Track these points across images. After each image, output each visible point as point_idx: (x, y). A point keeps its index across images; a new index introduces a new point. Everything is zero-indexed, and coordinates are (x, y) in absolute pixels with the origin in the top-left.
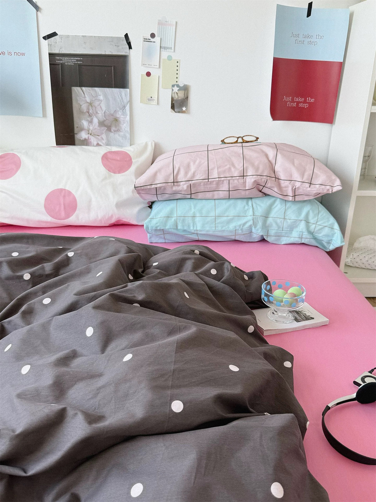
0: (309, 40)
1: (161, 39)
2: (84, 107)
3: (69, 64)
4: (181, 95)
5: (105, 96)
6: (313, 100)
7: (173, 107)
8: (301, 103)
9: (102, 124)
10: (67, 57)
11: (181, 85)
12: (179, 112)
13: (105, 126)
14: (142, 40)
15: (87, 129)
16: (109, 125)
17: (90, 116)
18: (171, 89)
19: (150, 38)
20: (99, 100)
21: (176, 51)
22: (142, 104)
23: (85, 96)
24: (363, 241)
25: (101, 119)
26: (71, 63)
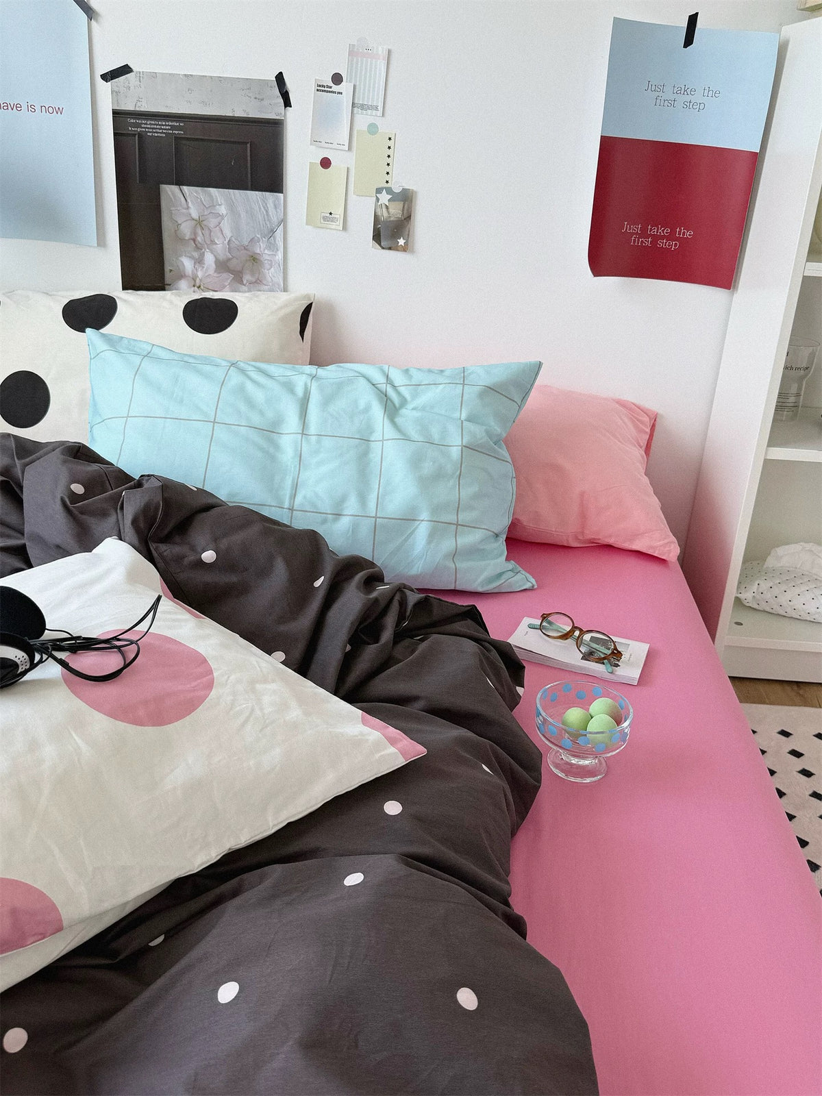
0: (688, 98)
1: (354, 86)
2: (186, 229)
3: (156, 135)
4: (396, 211)
5: (232, 207)
6: (689, 234)
7: (377, 237)
8: (663, 237)
9: (222, 266)
10: (151, 120)
11: (397, 190)
12: (390, 249)
13: (229, 270)
14: (314, 87)
15: (191, 275)
16: (239, 269)
17: (198, 248)
18: (375, 198)
19: (332, 84)
20: (218, 215)
21: (386, 114)
22: (309, 228)
23: (187, 205)
24: (785, 556)
25: (222, 257)
26: (161, 133)
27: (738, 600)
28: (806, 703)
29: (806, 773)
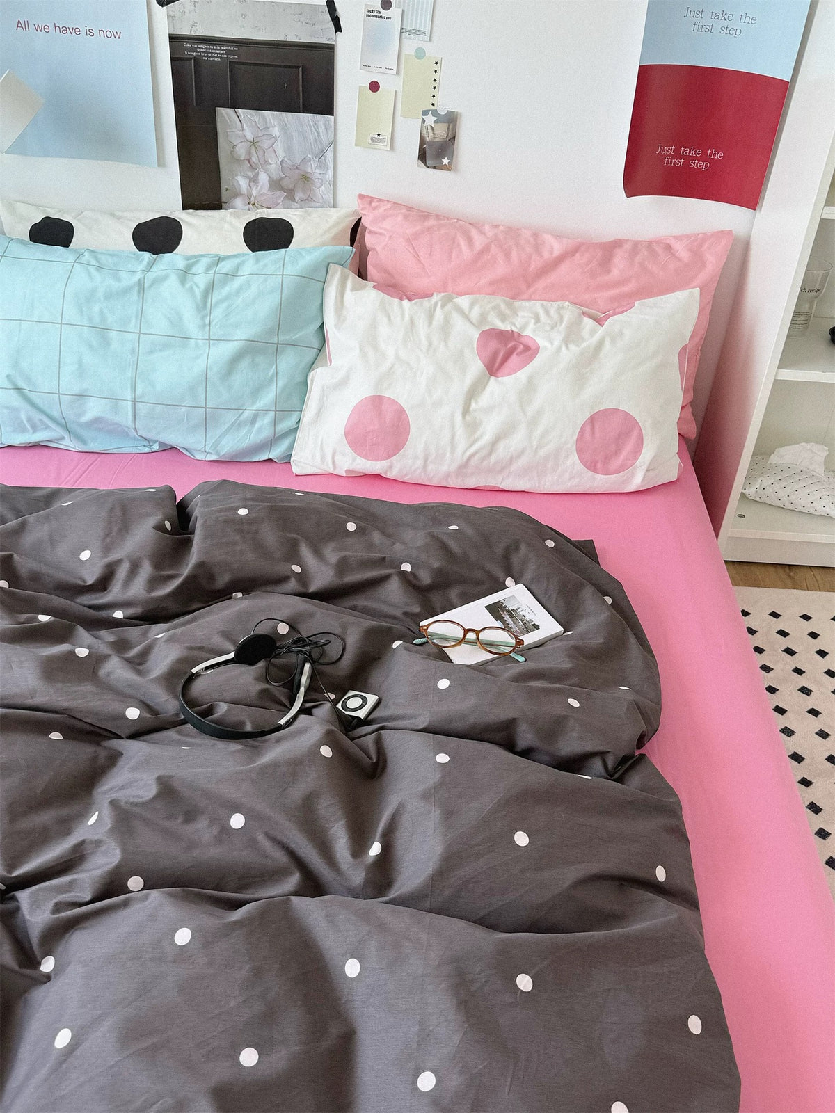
0: (725, 24)
1: (403, 11)
2: (241, 150)
3: (211, 59)
4: (441, 132)
5: (284, 128)
6: (719, 156)
7: (422, 157)
9: (276, 185)
10: (206, 44)
11: (443, 113)
12: (434, 168)
13: (282, 189)
14: (363, 13)
15: (246, 192)
16: (291, 187)
17: (252, 168)
18: (421, 120)
19: (381, 10)
20: (271, 137)
21: (433, 39)
22: (358, 148)
23: (242, 127)
24: (785, 455)
25: (275, 176)
26: (216, 57)
27: (743, 495)
28: (795, 586)
29: (790, 652)
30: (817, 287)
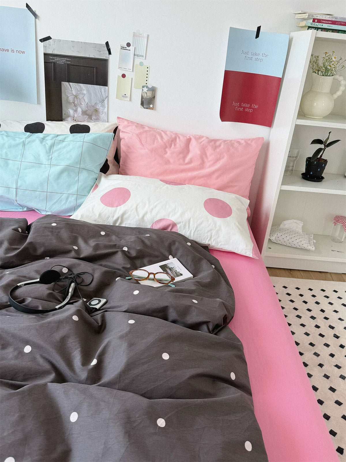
0: (257, 57)
1: (135, 48)
2: (71, 99)
3: (60, 63)
4: (149, 94)
5: (88, 91)
6: (256, 107)
7: (142, 104)
8: (247, 108)
9: (84, 113)
10: (58, 57)
11: (150, 87)
12: (147, 108)
13: (87, 114)
14: (120, 48)
15: (72, 116)
16: (90, 114)
17: (75, 106)
18: (142, 90)
19: (126, 47)
20: (83, 94)
21: (146, 59)
22: (117, 99)
23: (72, 90)
24: (287, 224)
25: (84, 110)
26: (62, 62)
27: (269, 239)
28: (293, 277)
29: (292, 301)
30: (295, 156)
